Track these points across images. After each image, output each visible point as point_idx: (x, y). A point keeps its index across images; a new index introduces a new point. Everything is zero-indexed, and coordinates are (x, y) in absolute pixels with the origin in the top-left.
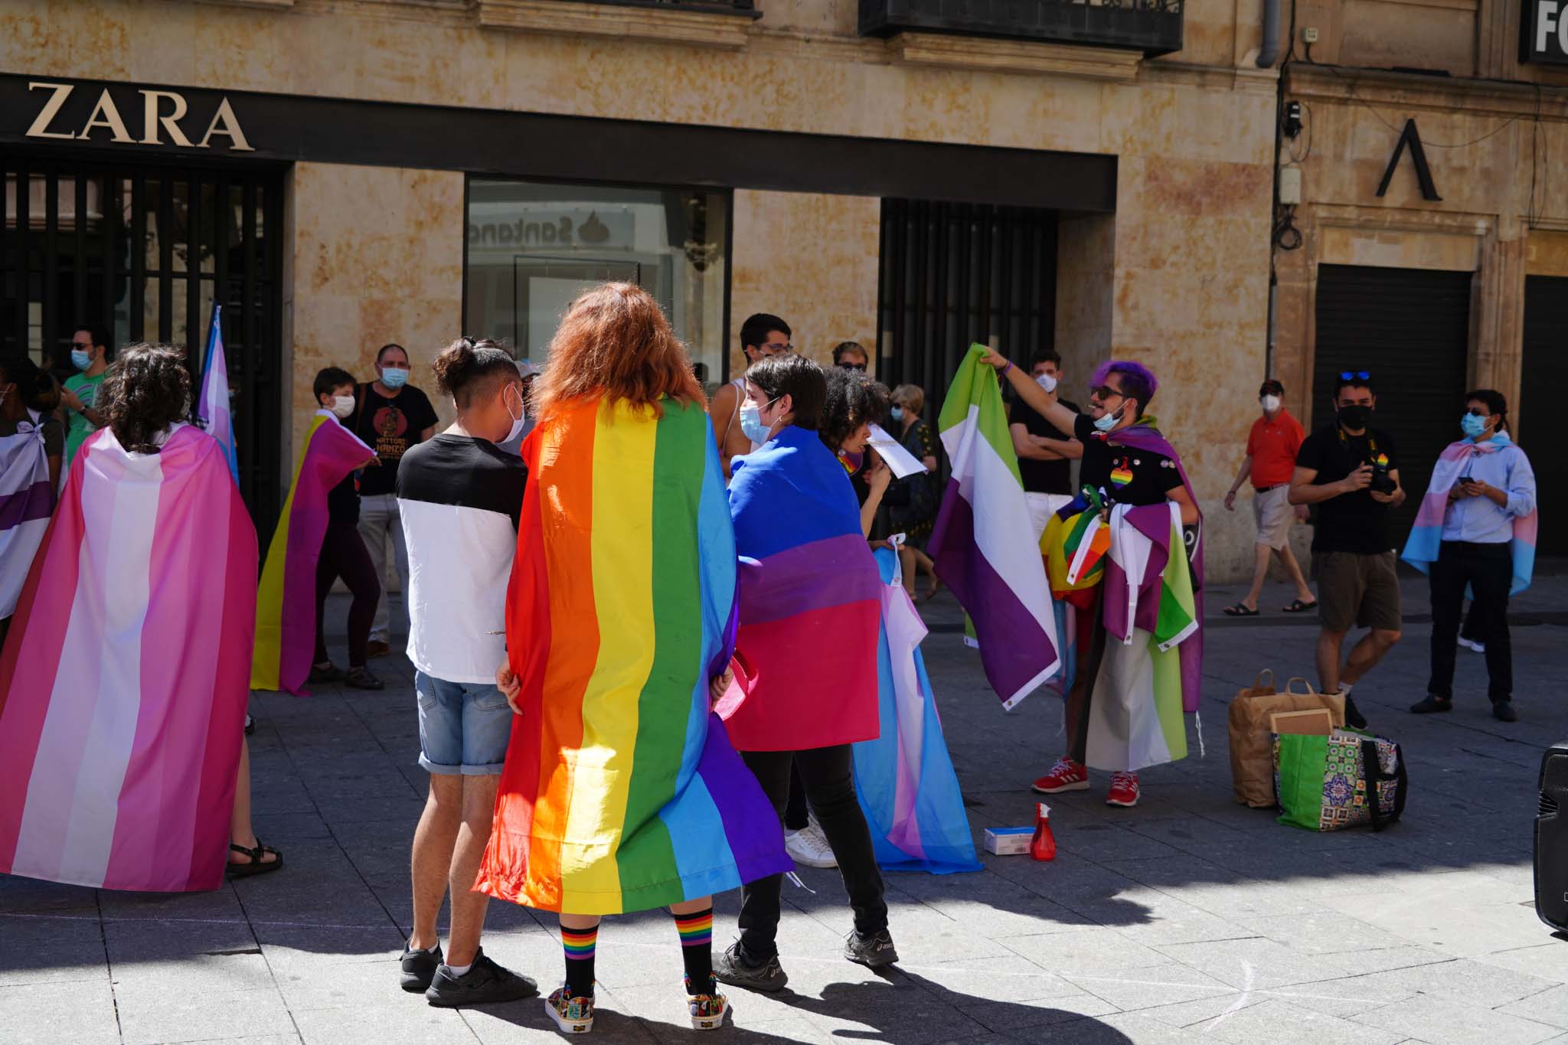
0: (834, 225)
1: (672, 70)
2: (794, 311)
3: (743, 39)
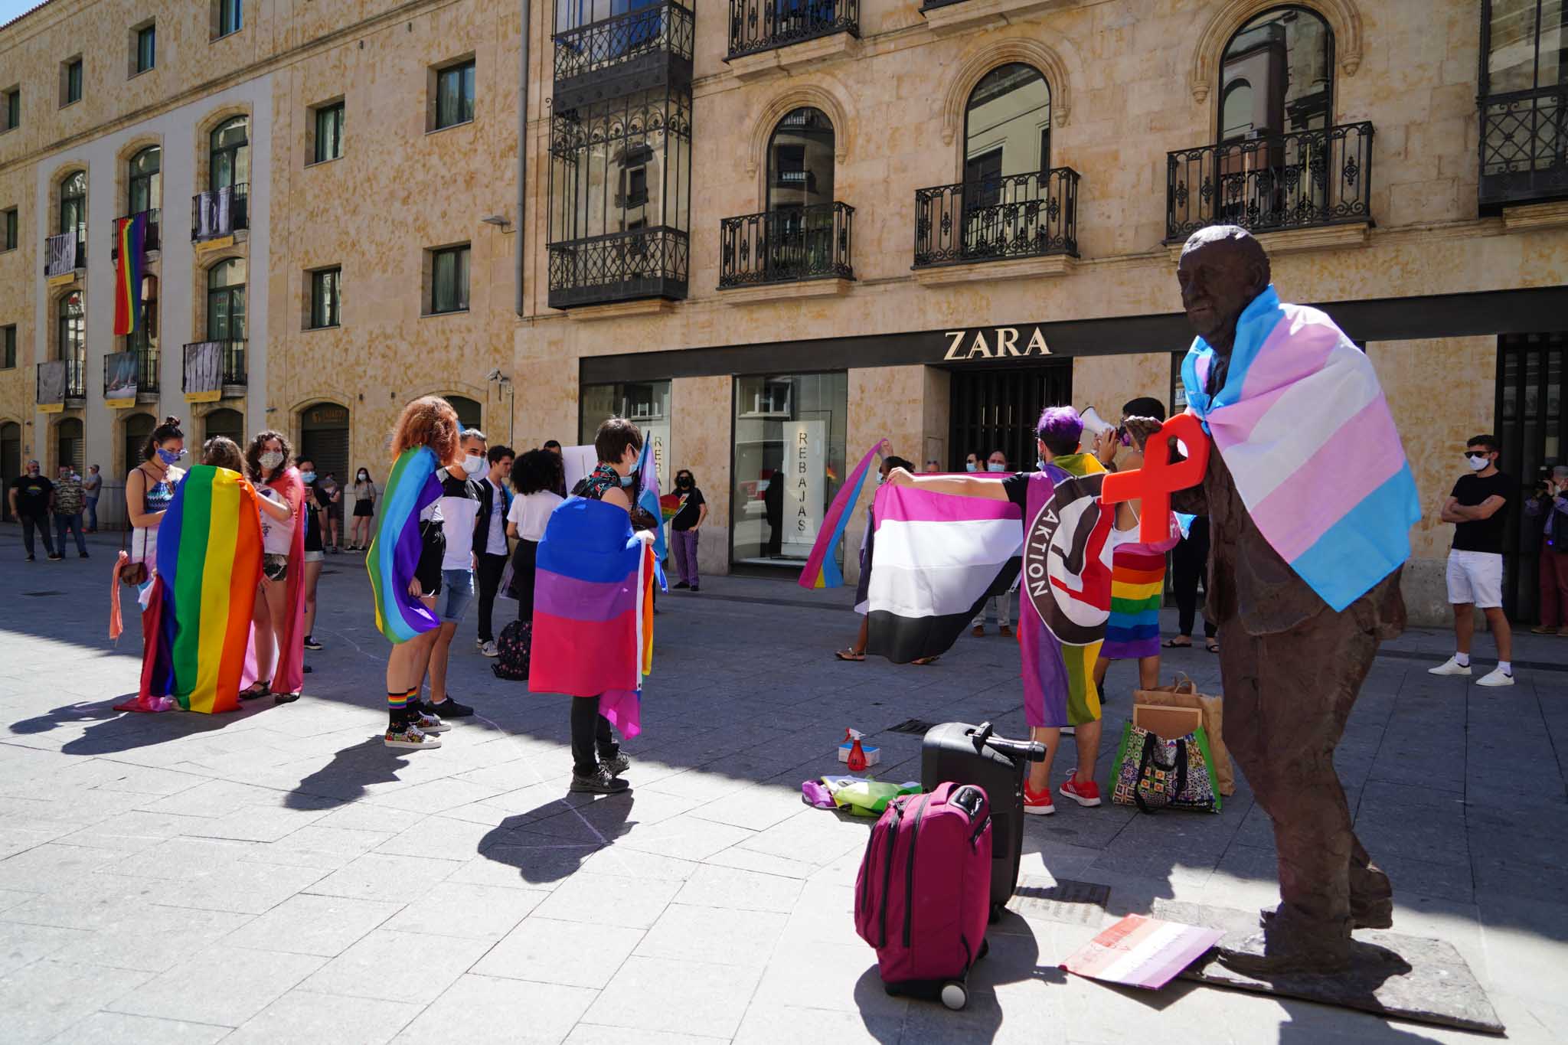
0: (1453, 359)
1: (1316, 268)
2: (1417, 423)
3: (1360, 238)
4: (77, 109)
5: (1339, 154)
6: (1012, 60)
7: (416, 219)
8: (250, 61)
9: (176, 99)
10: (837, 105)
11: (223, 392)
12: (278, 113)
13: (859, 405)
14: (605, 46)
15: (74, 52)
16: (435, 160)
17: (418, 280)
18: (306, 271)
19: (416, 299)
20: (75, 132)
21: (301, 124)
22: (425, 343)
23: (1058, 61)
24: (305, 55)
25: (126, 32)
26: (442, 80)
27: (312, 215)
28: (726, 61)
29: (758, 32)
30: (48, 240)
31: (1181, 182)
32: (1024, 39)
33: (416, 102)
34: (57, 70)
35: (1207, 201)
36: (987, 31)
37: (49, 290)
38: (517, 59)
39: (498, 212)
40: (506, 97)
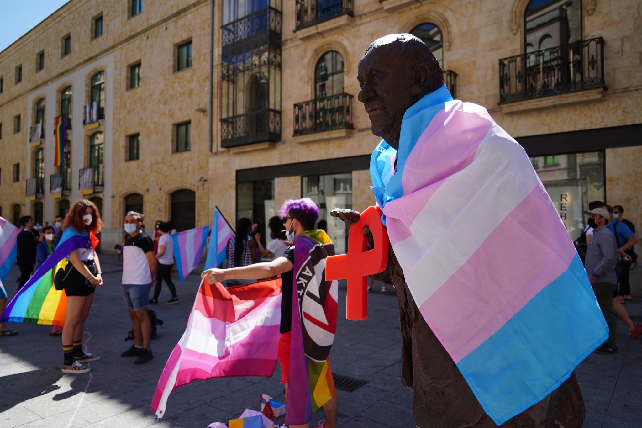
3: (599, 96)
4: (42, 73)
5: (587, 55)
6: (424, 21)
7: (169, 111)
8: (105, 48)
9: (78, 65)
10: (345, 49)
11: (94, 189)
12: (116, 69)
13: (357, 188)
14: (243, 30)
15: (41, 49)
16: (176, 85)
17: (170, 138)
18: (127, 136)
19: (169, 146)
20: (41, 82)
21: (124, 73)
22: (173, 166)
23: (445, 20)
24: (126, 43)
25: (60, 39)
26: (180, 50)
27: (129, 112)
28: (295, 32)
29: (309, 17)
30: (31, 128)
31: (506, 74)
32: (429, 11)
33: (169, 60)
34: (35, 57)
35: (520, 82)
36: (411, 9)
37: (32, 148)
38: (208, 38)
39: (202, 106)
40: (205, 55)
